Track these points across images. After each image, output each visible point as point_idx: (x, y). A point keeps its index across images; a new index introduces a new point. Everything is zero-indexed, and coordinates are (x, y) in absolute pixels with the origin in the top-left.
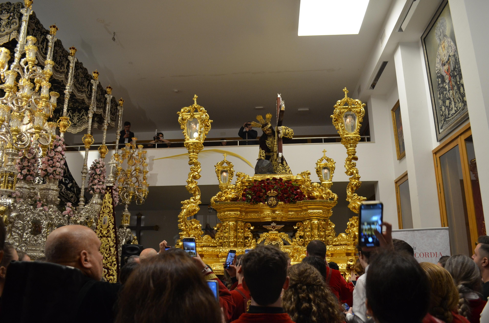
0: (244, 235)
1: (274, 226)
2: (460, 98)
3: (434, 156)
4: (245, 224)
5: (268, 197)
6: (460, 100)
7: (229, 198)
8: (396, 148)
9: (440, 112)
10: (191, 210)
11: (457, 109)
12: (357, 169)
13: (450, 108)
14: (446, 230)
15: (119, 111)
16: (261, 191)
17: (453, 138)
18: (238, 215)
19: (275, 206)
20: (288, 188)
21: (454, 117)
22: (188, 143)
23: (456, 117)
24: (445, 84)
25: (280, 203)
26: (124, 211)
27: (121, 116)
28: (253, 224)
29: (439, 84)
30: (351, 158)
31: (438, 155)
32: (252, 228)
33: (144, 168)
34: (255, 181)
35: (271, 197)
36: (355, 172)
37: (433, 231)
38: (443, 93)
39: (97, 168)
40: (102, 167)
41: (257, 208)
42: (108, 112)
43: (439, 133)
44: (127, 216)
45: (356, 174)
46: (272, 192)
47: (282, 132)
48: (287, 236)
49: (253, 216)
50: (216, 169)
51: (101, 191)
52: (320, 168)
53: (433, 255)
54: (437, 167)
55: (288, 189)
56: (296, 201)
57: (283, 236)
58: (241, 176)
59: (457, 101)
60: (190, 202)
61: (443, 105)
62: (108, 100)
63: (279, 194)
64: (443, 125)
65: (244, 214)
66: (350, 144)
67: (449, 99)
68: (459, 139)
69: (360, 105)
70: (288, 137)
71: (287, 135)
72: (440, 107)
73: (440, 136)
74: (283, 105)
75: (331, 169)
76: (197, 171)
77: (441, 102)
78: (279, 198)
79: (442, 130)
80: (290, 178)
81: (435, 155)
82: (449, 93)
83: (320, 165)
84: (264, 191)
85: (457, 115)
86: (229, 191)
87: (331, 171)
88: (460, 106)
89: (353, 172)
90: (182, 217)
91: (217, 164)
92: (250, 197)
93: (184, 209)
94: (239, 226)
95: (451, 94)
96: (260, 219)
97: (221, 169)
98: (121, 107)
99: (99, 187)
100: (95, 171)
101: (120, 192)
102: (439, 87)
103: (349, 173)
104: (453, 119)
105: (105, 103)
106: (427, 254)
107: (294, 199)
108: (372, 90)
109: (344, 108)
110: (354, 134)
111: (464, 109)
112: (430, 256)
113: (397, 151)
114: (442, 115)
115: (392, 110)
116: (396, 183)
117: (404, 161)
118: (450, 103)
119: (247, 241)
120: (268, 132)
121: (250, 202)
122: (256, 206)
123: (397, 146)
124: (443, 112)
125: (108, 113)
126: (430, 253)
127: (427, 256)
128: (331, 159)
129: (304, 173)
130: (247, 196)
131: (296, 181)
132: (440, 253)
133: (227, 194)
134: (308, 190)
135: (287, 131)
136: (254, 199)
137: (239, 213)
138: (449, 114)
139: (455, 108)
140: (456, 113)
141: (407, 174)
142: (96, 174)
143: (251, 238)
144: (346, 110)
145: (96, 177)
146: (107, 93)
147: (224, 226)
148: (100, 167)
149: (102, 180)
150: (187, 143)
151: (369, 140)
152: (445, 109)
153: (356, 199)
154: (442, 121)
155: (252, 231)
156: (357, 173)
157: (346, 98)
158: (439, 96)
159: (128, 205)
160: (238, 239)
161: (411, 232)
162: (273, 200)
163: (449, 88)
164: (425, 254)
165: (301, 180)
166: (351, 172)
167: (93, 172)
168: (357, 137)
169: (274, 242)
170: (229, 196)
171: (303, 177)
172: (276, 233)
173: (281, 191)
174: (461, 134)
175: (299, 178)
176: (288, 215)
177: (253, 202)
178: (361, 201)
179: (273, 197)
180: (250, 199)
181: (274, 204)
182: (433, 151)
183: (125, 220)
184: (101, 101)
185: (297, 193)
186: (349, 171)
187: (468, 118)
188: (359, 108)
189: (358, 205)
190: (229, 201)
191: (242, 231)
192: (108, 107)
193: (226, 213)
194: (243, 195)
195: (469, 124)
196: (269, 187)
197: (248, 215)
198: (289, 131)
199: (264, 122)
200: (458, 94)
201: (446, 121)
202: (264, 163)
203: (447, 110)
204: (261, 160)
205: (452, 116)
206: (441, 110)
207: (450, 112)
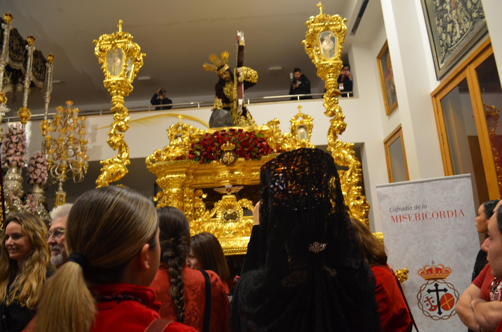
0: (194, 206)
1: (229, 189)
2: (466, 16)
3: (433, 100)
4: (194, 191)
5: (223, 152)
6: (468, 18)
7: (172, 157)
8: (384, 101)
9: (440, 43)
10: (114, 173)
11: (464, 32)
12: (340, 107)
13: (454, 34)
14: (467, 179)
15: (48, 69)
16: (213, 145)
17: (459, 70)
18: (183, 178)
19: (232, 164)
20: (250, 139)
21: (460, 43)
22: (110, 82)
23: (463, 42)
24: (444, 5)
25: (240, 159)
26: (58, 191)
27: (51, 75)
28: (205, 191)
29: (437, 8)
30: (331, 92)
31: (439, 98)
32: (204, 196)
33: (81, 137)
34: (207, 134)
35: (227, 151)
36: (337, 110)
37: (449, 180)
38: (442, 17)
39: (13, 134)
40: (21, 134)
41: (209, 169)
42: (30, 66)
43: (440, 69)
44: (61, 196)
45: (339, 114)
46: (228, 146)
47: (243, 74)
48: (250, 204)
49: (206, 180)
50: (168, 133)
51: (19, 164)
52: (295, 126)
53: (450, 214)
54: (438, 112)
55: (250, 141)
56: (261, 156)
57: (244, 204)
58: (188, 129)
59: (462, 21)
60: (113, 162)
61: (444, 32)
62: (30, 53)
63: (237, 147)
64: (444, 59)
65: (192, 177)
66: (329, 73)
67: (452, 21)
68: (467, 71)
69: (341, 21)
70: (251, 81)
71: (249, 78)
72: (440, 36)
73: (440, 74)
74: (242, 39)
76: (123, 120)
77: (440, 29)
78: (238, 153)
79: (443, 64)
80: (253, 129)
81: (434, 98)
82: (451, 14)
83: (295, 123)
84: (217, 144)
85: (463, 40)
86: (172, 148)
87: (308, 129)
88: (468, 27)
89: (335, 111)
90: (101, 182)
91: (170, 127)
92: (198, 153)
93: (104, 171)
94: (186, 194)
95: (454, 14)
96: (214, 183)
97: (175, 134)
98: (51, 64)
99: (16, 158)
100: (10, 138)
101: (50, 166)
102: (437, 11)
103: (330, 113)
104: (457, 46)
105: (26, 56)
106: (442, 213)
107: (258, 154)
108: (352, 37)
109: (319, 26)
110: (334, 60)
111: (473, 29)
112: (447, 216)
113: (386, 105)
114: (442, 46)
115: (378, 57)
116: (385, 143)
117: (395, 115)
118: (453, 27)
119: (197, 214)
120: (224, 76)
121: (199, 160)
122: (208, 166)
123: (385, 100)
124: (443, 41)
125: (30, 68)
126: (446, 212)
127: (443, 216)
128: (307, 116)
129: (271, 121)
130: (195, 152)
131: (261, 132)
132: (461, 210)
133: (170, 152)
134: (277, 143)
135: (249, 72)
136: (204, 156)
137: (185, 175)
138: (452, 42)
139: (461, 32)
140: (461, 37)
141: (401, 128)
142: (12, 142)
143: (203, 210)
144: (322, 29)
145: (11, 146)
146: (29, 44)
147: (166, 195)
148: (17, 134)
149: (21, 150)
150: (108, 82)
151: (351, 95)
152: (446, 37)
153: (341, 146)
154: (442, 53)
155: (204, 200)
156: (340, 111)
157: (321, 15)
158: (437, 23)
159: (63, 183)
160: (185, 211)
161: (419, 184)
162: (230, 156)
163: (451, 7)
164: (439, 214)
165: (267, 132)
166: (332, 111)
167: (8, 139)
168: (338, 64)
169: (230, 210)
170: (173, 155)
171: (270, 128)
172: (232, 198)
173: (241, 143)
174: (469, 64)
175: (265, 128)
176: (252, 176)
177: (203, 160)
178: (347, 148)
179: (229, 151)
180: (198, 156)
181: (231, 161)
182: (431, 94)
183: (59, 202)
184: (20, 54)
185: (262, 146)
186: (329, 110)
187: (487, 32)
188: (339, 26)
189: (343, 154)
190: (171, 161)
191: (191, 200)
192: (30, 62)
193: (167, 177)
194: (191, 152)
195: (489, 38)
196: (224, 140)
197: (198, 179)
198: (251, 72)
199: (219, 63)
200: (464, 12)
201: (449, 51)
202: (220, 113)
203: (449, 37)
204: (216, 111)
205: (456, 42)
206: (441, 39)
207: (453, 39)
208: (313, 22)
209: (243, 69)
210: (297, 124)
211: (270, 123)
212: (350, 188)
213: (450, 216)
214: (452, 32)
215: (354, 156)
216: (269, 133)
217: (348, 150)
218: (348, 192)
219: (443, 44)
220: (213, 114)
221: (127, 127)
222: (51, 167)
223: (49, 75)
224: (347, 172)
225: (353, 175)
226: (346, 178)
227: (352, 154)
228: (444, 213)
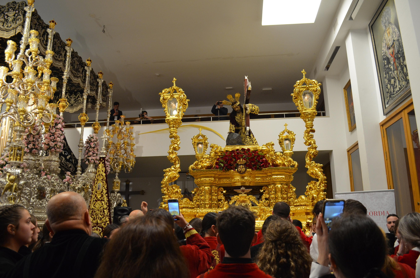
0: (218, 198)
1: (243, 190)
2: (403, 77)
3: (381, 128)
4: (218, 188)
5: (238, 165)
6: (404, 79)
7: (205, 166)
8: (348, 121)
9: (386, 90)
10: (172, 177)
11: (401, 87)
12: (314, 140)
13: (395, 86)
14: (392, 192)
15: (109, 93)
16: (232, 160)
17: (398, 112)
18: (212, 181)
19: (244, 172)
20: (255, 157)
21: (399, 94)
22: (169, 119)
24: (390, 65)
25: (248, 170)
26: (115, 178)
27: (111, 97)
28: (225, 188)
29: (385, 65)
30: (309, 130)
31: (385, 127)
32: (224, 192)
33: (131, 141)
34: (227, 151)
35: (241, 165)
36: (312, 142)
37: (381, 192)
38: (388, 73)
39: (91, 142)
40: (96, 141)
41: (228, 175)
43: (386, 108)
44: (117, 183)
45: (314, 145)
46: (241, 161)
47: (249, 109)
48: (254, 198)
49: (225, 182)
50: (193, 141)
51: (95, 162)
53: (381, 213)
54: (384, 137)
56: (262, 168)
57: (251, 198)
58: (214, 147)
59: (400, 80)
60: (171, 170)
61: (389, 84)
62: (100, 84)
63: (247, 162)
64: (388, 101)
65: (217, 180)
66: (308, 118)
67: (394, 78)
68: (403, 113)
69: (317, 85)
70: (255, 113)
71: (253, 111)
72: (386, 86)
73: (386, 111)
74: (250, 86)
75: (292, 141)
77: (386, 81)
78: (247, 166)
79: (388, 105)
80: (256, 148)
82: (394, 73)
83: (282, 137)
84: (234, 160)
85: (401, 92)
86: (204, 160)
88: (404, 84)
89: (311, 142)
90: (165, 183)
91: (194, 137)
92: (222, 165)
93: (166, 176)
94: (213, 190)
95: (395, 73)
96: (231, 184)
97: (197, 141)
98: (111, 89)
99: (93, 158)
100: (90, 144)
102: (385, 68)
103: (308, 143)
104: (397, 95)
105: (97, 86)
106: (376, 212)
107: (260, 167)
108: (326, 72)
109: (302, 88)
111: (407, 87)
112: (378, 214)
113: (349, 124)
114: (388, 92)
115: (344, 88)
116: (348, 151)
117: (355, 133)
118: (395, 82)
119: (220, 203)
120: (237, 109)
121: (223, 169)
122: (228, 173)
123: (349, 120)
124: (388, 90)
125: (100, 95)
126: (378, 212)
127: (376, 214)
128: (291, 132)
129: (268, 144)
130: (220, 164)
131: (262, 151)
132: (387, 212)
133: (203, 163)
134: (272, 159)
135: (253, 108)
136: (226, 167)
137: (213, 179)
138: (394, 91)
139: (400, 86)
140: (400, 90)
141: (358, 144)
142: (91, 147)
143: (223, 201)
144: (304, 89)
145: (91, 149)
146: (99, 77)
147: (201, 190)
148: (94, 141)
149: (96, 152)
151: (324, 115)
152: (390, 87)
153: (314, 165)
154: (388, 97)
155: (224, 195)
156: (315, 143)
157: (304, 79)
158: (385, 76)
159: (118, 173)
160: (213, 201)
161: (362, 194)
162: (242, 168)
163: (394, 68)
164: (374, 213)
165: (266, 150)
166: (309, 142)
167: (88, 145)
168: (314, 112)
169: (243, 203)
170: (205, 164)
171: (268, 148)
172: (245, 196)
173: (249, 159)
174: (404, 109)
175: (265, 148)
176: (255, 180)
177: (225, 169)
178: (318, 167)
179: (242, 164)
180: (222, 167)
181: (243, 171)
182: (380, 124)
183: (116, 186)
184: (94, 85)
185: (263, 161)
186: (308, 142)
187: (411, 95)
188: (316, 87)
189: (316, 171)
190: (204, 169)
191: (216, 194)
192: (100, 90)
193: (202, 179)
194: (216, 163)
195: (412, 99)
196: (239, 157)
197: (221, 181)
198: (255, 108)
199: (233, 100)
200: (402, 74)
201: (392, 97)
202: (234, 135)
203: (392, 87)
204: (231, 133)
205: (397, 93)
206: (387, 88)
207: (395, 90)
208: (299, 85)
209: (249, 105)
210: (283, 138)
211: (267, 145)
212: (319, 193)
213: (380, 215)
214: (394, 85)
215: (322, 172)
216: (267, 151)
217: (319, 169)
218: (318, 195)
219: (388, 91)
220: (229, 135)
221: (179, 148)
222: (112, 162)
223: (110, 97)
224: (317, 182)
225: (321, 185)
226: (316, 186)
227: (321, 171)
228: (377, 212)
